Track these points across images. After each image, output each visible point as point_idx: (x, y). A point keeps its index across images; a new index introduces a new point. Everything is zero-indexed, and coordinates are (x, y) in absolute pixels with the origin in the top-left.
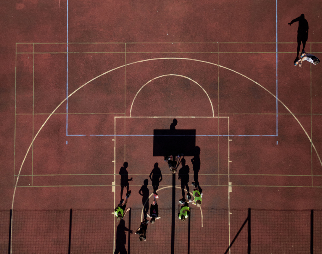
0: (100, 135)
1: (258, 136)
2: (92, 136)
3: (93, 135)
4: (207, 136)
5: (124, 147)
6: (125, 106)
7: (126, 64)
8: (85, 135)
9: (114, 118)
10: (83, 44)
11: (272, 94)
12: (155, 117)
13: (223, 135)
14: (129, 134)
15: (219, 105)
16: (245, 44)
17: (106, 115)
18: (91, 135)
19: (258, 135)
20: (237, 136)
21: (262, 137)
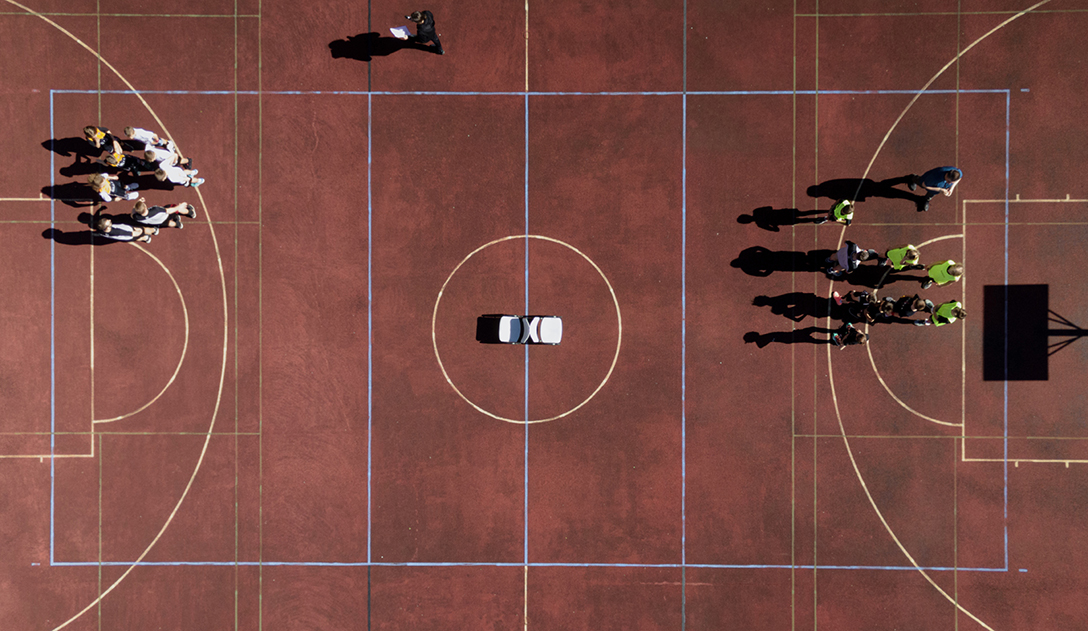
0: (1006, 494)
1: (1008, 133)
2: (1008, 513)
3: (1006, 510)
4: (1009, 250)
5: (1032, 440)
6: (937, 437)
7: (841, 434)
8: (1006, 528)
9: (965, 462)
10: (795, 532)
11: (912, 103)
12: (964, 369)
13: (1007, 213)
14: (1003, 430)
15: (937, 224)
16: (796, 164)
17: (958, 480)
18: (1006, 516)
19: (1005, 135)
20: (1007, 183)
21: (1010, 125)
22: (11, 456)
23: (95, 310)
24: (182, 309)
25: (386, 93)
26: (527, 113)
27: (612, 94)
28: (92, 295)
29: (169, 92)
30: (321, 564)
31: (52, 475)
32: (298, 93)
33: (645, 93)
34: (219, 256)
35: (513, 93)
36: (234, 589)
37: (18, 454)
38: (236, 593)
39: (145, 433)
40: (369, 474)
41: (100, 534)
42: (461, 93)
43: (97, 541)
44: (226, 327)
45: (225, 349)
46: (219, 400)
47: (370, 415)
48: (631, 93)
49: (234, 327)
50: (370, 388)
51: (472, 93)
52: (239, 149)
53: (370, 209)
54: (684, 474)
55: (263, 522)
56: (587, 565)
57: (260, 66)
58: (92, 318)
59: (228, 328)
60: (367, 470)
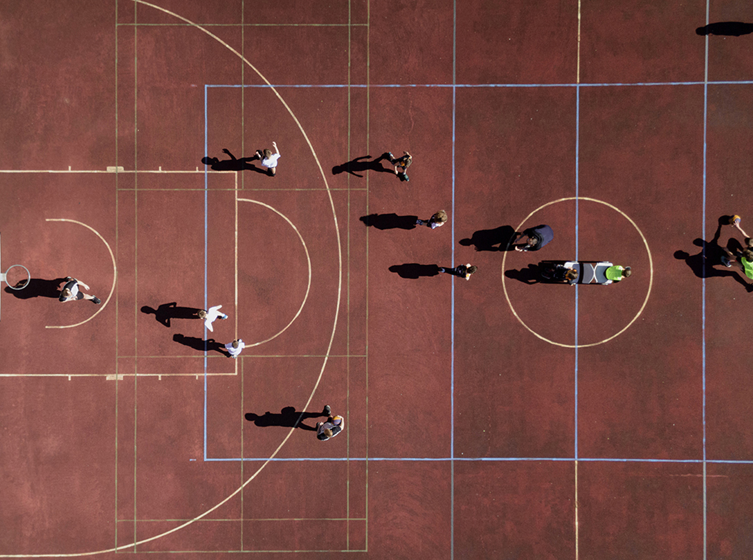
22: (174, 375)
23: (238, 259)
24: (307, 258)
25: (467, 86)
26: (578, 101)
27: (646, 84)
28: (236, 247)
29: (297, 86)
30: (414, 459)
31: (205, 389)
32: (398, 86)
33: (673, 84)
34: (335, 216)
35: (567, 85)
36: (346, 479)
37: (178, 373)
38: (348, 483)
39: (277, 356)
40: (452, 388)
41: (242, 436)
42: (526, 85)
43: (240, 442)
44: (340, 272)
45: (340, 289)
46: (334, 329)
47: (453, 341)
48: (662, 84)
49: (347, 272)
50: (453, 319)
51: (534, 85)
52: (351, 130)
53: (453, 178)
54: (704, 388)
55: (369, 426)
56: (625, 460)
57: (368, 65)
58: (236, 265)
59: (342, 273)
60: (451, 385)
